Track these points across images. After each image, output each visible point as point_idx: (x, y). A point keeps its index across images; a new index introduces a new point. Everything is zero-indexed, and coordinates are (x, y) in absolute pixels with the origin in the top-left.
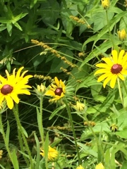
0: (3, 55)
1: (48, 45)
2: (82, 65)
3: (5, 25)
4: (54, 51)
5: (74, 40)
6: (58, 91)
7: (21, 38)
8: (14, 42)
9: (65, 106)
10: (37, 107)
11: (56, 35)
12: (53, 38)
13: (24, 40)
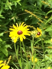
0: (12, 15)
1: (32, 13)
2: (47, 22)
3: (14, 3)
4: (35, 15)
5: (42, 11)
6: (39, 33)
7: (20, 9)
8: (17, 10)
9: (41, 40)
10: (31, 41)
11: (35, 8)
12: (34, 9)
13: (21, 9)
